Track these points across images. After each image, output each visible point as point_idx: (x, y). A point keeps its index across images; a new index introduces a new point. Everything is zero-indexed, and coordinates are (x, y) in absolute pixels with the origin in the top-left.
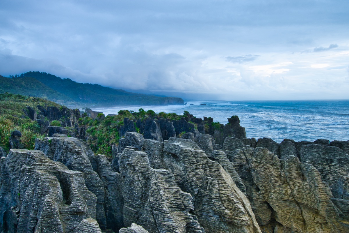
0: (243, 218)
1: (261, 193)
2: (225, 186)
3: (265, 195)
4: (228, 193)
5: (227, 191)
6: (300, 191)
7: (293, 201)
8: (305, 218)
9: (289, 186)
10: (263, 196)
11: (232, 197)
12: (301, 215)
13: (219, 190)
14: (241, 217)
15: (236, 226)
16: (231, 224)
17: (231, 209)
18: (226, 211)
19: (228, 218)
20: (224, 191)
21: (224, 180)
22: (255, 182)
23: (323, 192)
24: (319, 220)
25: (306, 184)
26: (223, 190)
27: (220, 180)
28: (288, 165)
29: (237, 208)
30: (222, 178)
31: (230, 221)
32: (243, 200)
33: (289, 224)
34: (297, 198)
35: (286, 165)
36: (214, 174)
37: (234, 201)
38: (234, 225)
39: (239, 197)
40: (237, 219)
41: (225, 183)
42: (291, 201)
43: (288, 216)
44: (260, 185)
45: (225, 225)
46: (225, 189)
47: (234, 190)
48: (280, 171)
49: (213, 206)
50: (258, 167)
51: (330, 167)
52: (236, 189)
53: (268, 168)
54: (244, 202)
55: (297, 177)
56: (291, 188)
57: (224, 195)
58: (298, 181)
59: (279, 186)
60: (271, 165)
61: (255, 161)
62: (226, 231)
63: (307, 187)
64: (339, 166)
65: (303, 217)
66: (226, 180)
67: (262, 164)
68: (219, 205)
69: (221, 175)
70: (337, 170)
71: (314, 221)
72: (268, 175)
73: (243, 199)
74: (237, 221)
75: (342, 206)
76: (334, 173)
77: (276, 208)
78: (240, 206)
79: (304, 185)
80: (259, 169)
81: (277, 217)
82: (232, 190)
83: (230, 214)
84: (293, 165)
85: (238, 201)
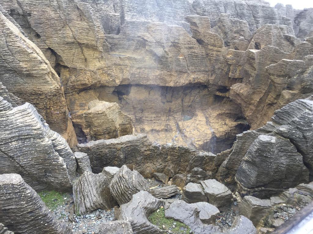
0: (42, 68)
1: (42, 40)
2: (13, 37)
3: (47, 42)
4: (18, 44)
5: (16, 41)
6: (80, 32)
7: (75, 43)
8: (87, 56)
9: (70, 28)
10: (45, 43)
11: (24, 47)
12: (82, 55)
13: (6, 42)
14: (40, 67)
15: (36, 77)
16: (29, 76)
17: (26, 61)
18: (20, 65)
19: (25, 71)
20: (13, 43)
21: (8, 29)
22: (34, 29)
23: (99, 30)
24: (97, 55)
25: (85, 24)
26: (11, 42)
27: (4, 30)
28: (66, 5)
29: (33, 58)
30: (7, 28)
31: (28, 73)
32: (36, 49)
33: (74, 65)
34: (79, 39)
35: (64, 5)
37: (28, 52)
38: (33, 76)
39: (30, 47)
40: (35, 70)
41: (12, 33)
42: (73, 43)
43: (72, 58)
44: (39, 31)
45: (22, 79)
46: (13, 39)
47: (23, 40)
48: (59, 13)
49: (3, 62)
50: (34, 11)
51: (96, 5)
52: (24, 39)
53: (46, 11)
54: (37, 51)
55: (75, 18)
56: (71, 30)
57: (13, 47)
58: (77, 22)
59: (60, 30)
60: (48, 6)
61: (29, 4)
62: (24, 85)
63: (86, 27)
64: (104, 4)
65: (84, 56)
66: (12, 29)
67: (38, 6)
68: (10, 59)
69: (4, 24)
70: (103, 7)
71: (94, 57)
72: (47, 19)
73: (34, 48)
74: (36, 71)
75: (110, 40)
76: (101, 11)
77: (59, 53)
78: (35, 55)
79: (84, 25)
80: (35, 13)
81: (62, 61)
82: (20, 40)
83: (26, 66)
84: (71, 5)
85: (32, 51)
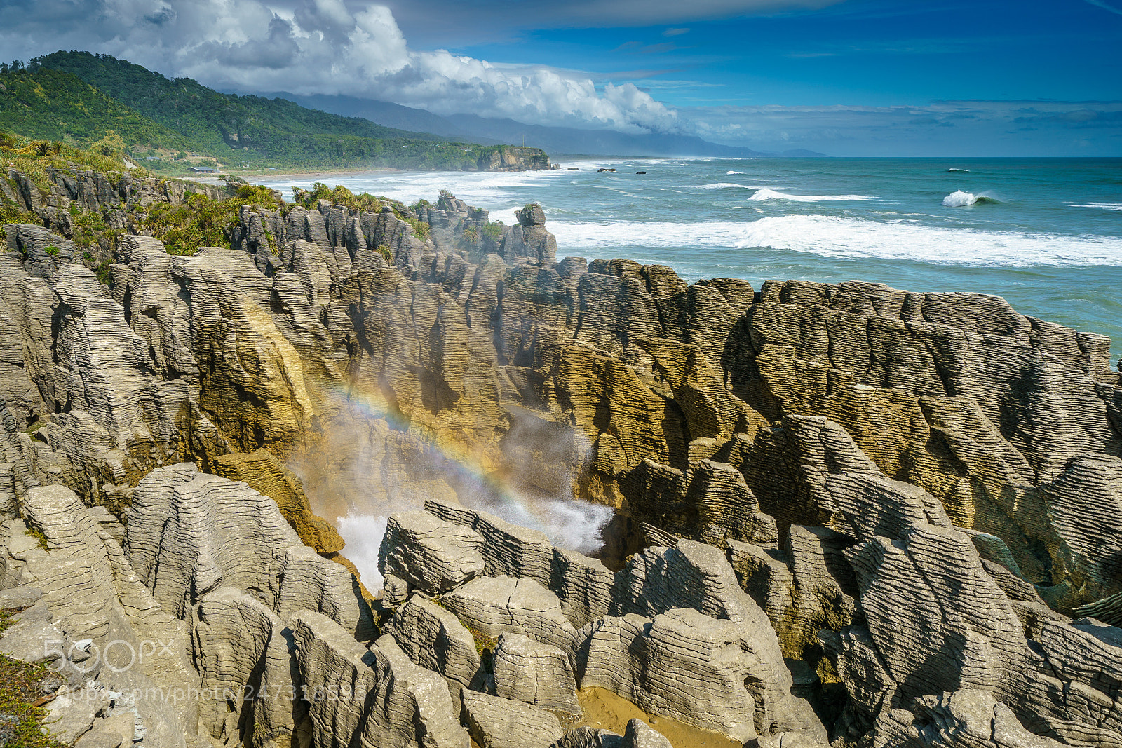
1: (375, 357)
2: (250, 334)
3: (381, 361)
4: (254, 346)
5: (253, 341)
10: (377, 362)
11: (259, 351)
13: (237, 340)
14: (264, 385)
15: (259, 400)
16: (252, 397)
17: (253, 373)
18: (245, 376)
19: (248, 388)
20: (246, 343)
21: (247, 322)
22: (367, 337)
27: (239, 323)
29: (260, 369)
30: (244, 320)
31: (249, 392)
32: (286, 359)
33: (411, 410)
36: (231, 312)
37: (259, 359)
38: (257, 398)
39: (275, 354)
41: (251, 328)
43: (412, 396)
46: (248, 338)
47: (273, 343)
48: (406, 313)
52: (277, 341)
53: (387, 309)
54: (286, 362)
56: (419, 346)
57: (246, 348)
60: (393, 302)
66: (252, 323)
67: (379, 301)
68: (235, 366)
69: (243, 314)
73: (284, 357)
74: (260, 391)
75: (518, 379)
77: (393, 384)
78: (270, 366)
80: (374, 311)
83: (251, 380)
85: (269, 360)
